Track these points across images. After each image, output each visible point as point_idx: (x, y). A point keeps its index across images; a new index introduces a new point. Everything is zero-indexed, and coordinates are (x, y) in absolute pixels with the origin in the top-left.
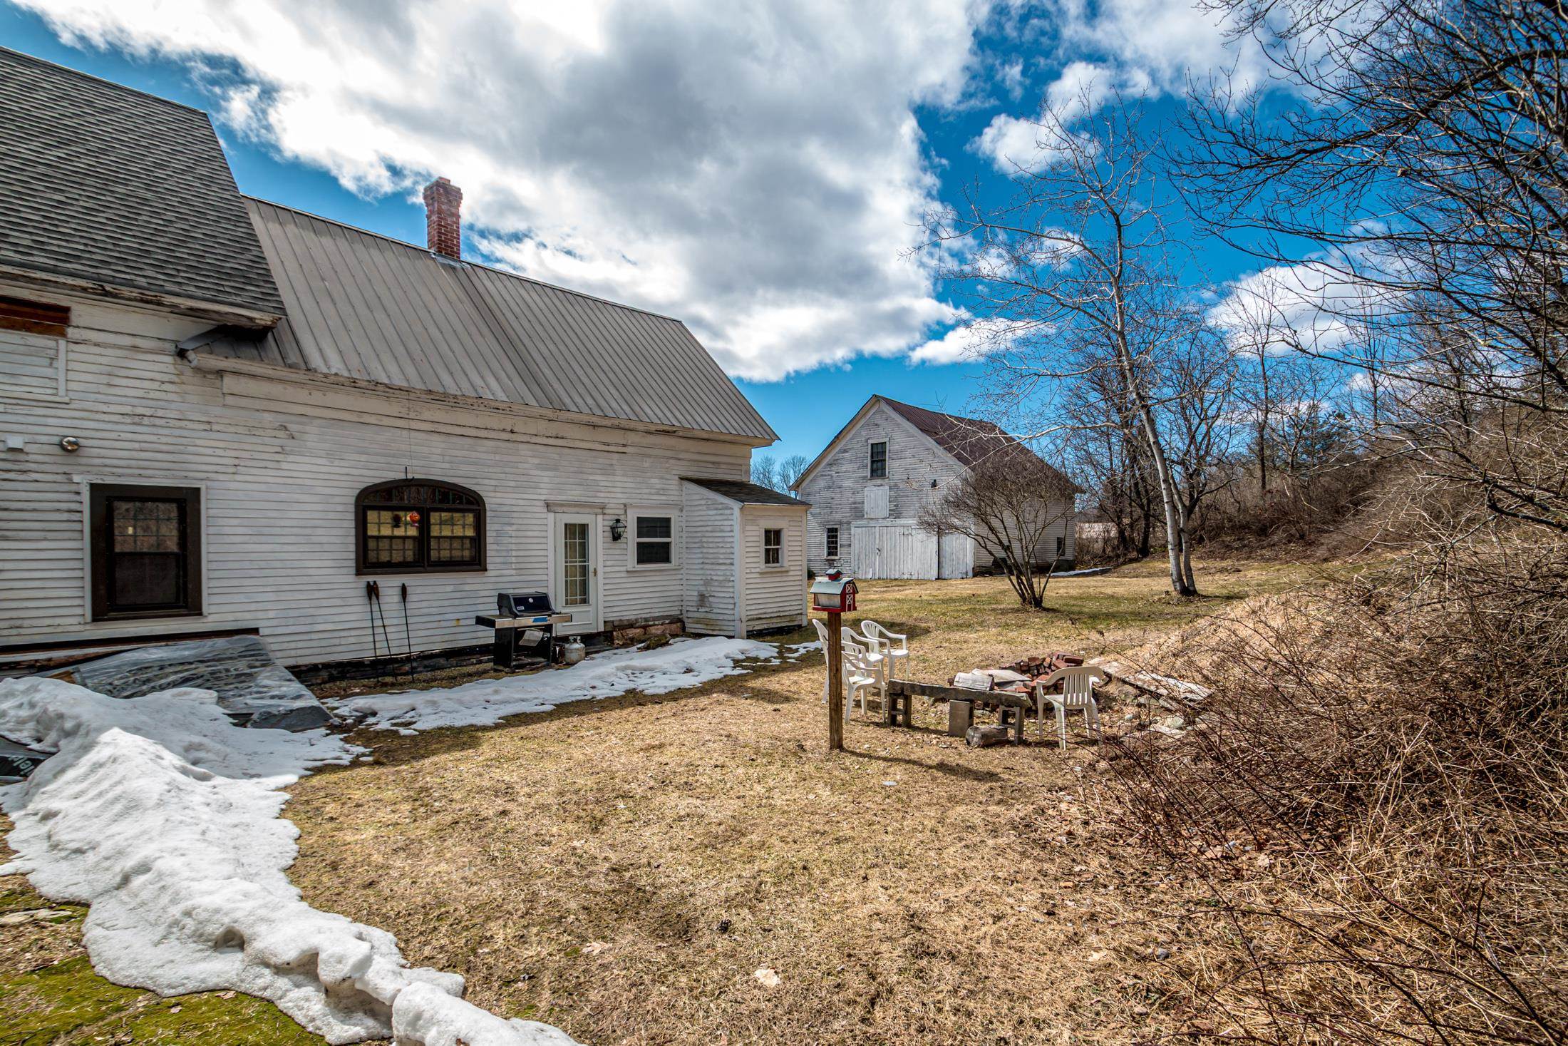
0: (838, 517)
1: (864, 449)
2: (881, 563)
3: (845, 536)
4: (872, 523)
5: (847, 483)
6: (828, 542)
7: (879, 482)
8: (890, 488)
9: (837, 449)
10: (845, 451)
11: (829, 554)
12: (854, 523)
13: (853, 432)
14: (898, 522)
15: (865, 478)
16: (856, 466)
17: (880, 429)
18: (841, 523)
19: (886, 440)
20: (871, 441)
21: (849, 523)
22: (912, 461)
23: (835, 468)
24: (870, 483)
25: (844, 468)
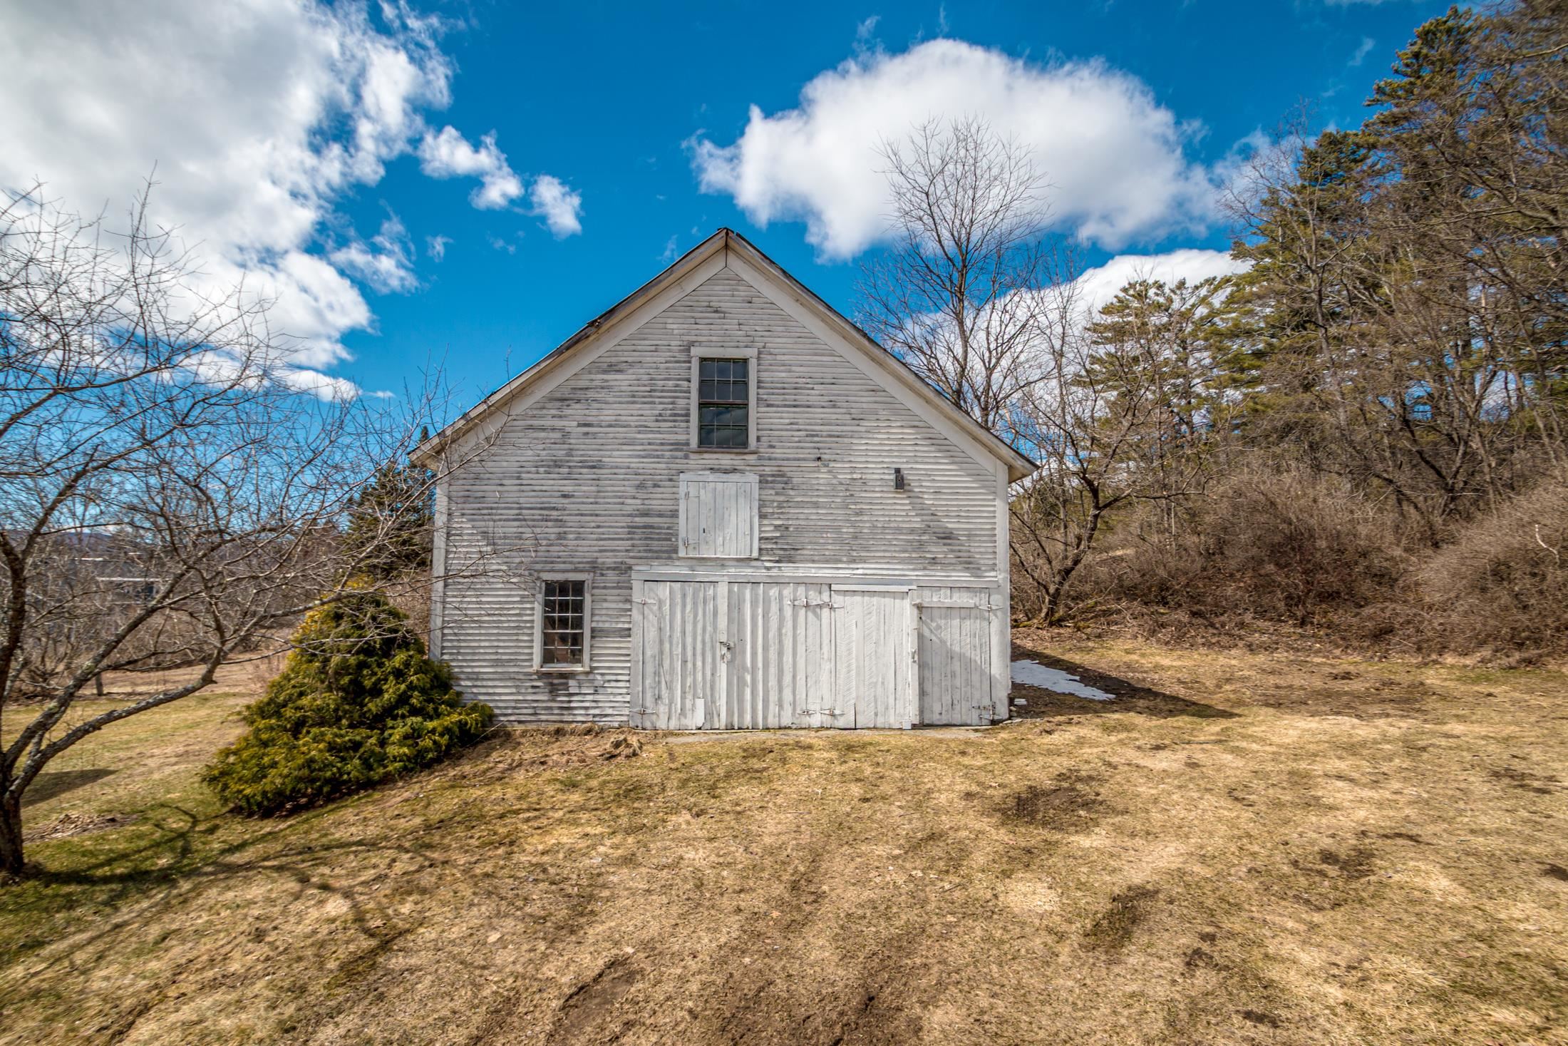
0: (586, 549)
1: (680, 370)
2: (737, 686)
3: (612, 605)
4: (702, 573)
5: (619, 457)
6: (549, 622)
7: (726, 460)
8: (763, 481)
9: (585, 361)
10: (613, 368)
11: (548, 657)
12: (642, 570)
13: (643, 318)
14: (788, 570)
15: (678, 446)
16: (648, 411)
17: (731, 325)
18: (594, 567)
19: (750, 353)
20: (697, 352)
21: (625, 569)
22: (830, 414)
23: (576, 411)
24: (695, 461)
25: (608, 415)
